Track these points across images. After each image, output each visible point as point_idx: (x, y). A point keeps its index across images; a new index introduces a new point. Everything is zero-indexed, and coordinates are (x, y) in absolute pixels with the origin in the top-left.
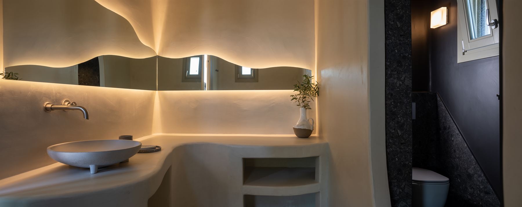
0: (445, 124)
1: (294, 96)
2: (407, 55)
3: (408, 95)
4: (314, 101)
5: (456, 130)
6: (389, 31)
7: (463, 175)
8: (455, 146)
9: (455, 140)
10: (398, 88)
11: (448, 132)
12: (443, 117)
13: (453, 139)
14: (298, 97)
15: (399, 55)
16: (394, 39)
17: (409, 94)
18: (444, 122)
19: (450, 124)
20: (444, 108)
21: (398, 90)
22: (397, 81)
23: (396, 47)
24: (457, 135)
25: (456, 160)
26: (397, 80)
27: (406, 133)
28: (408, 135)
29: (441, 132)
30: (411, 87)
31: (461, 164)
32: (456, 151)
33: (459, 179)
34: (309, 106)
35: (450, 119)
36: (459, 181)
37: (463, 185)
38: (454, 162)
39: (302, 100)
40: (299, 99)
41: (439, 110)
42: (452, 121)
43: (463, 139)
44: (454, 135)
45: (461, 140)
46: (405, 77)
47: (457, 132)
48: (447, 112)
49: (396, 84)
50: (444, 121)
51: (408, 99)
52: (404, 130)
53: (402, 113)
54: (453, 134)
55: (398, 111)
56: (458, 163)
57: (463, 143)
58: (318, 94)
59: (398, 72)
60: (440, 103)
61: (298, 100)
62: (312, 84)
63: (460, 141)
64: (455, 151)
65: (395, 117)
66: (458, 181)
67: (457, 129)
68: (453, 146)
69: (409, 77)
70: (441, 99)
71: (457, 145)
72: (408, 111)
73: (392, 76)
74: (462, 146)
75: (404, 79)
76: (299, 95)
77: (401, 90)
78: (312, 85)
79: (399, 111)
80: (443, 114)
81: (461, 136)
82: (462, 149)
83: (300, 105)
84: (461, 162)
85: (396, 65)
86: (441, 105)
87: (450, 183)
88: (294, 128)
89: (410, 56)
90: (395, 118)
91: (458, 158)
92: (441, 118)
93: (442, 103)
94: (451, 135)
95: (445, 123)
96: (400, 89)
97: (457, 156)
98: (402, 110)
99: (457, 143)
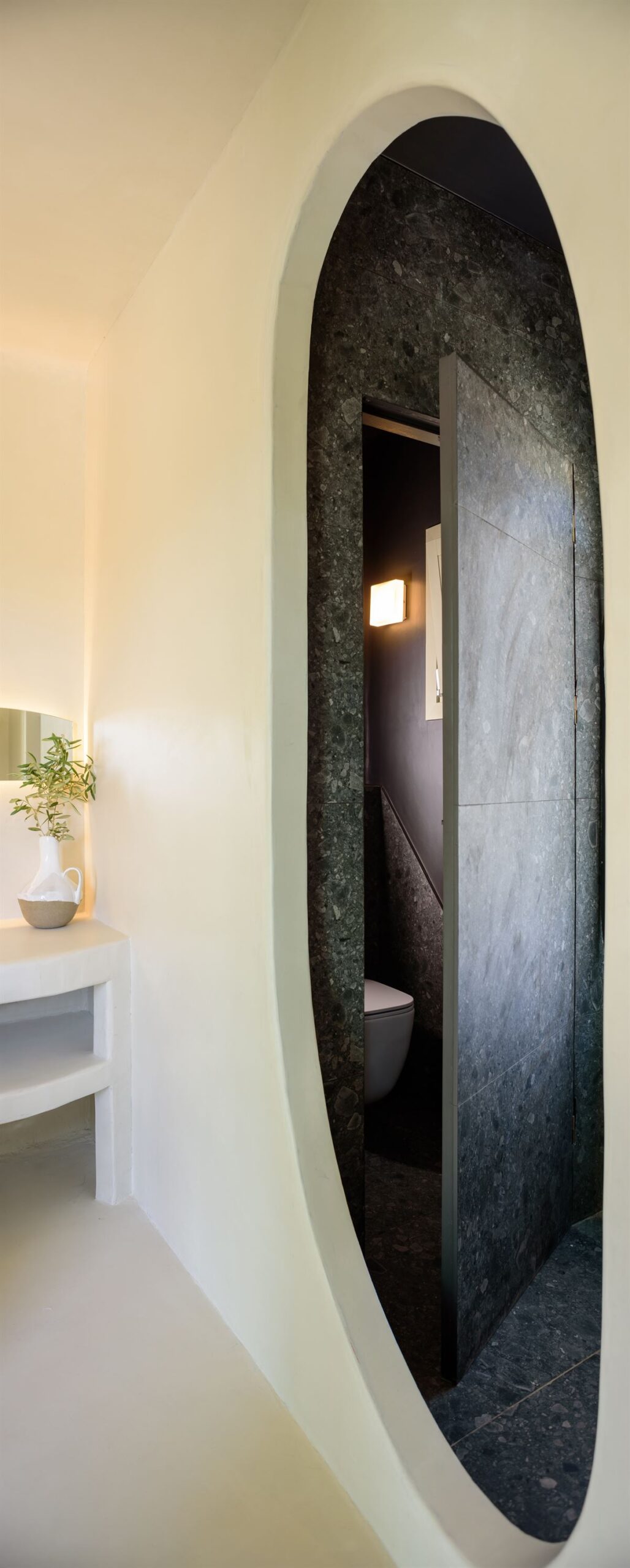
0: (398, 863)
1: (19, 800)
2: (353, 714)
3: (355, 815)
4: (80, 814)
5: (422, 877)
6: (316, 650)
7: (436, 982)
8: (421, 915)
9: (420, 902)
10: (334, 797)
11: (406, 884)
12: (396, 846)
13: (415, 901)
14: (33, 803)
15: (336, 711)
16: (326, 669)
17: (358, 813)
18: (396, 860)
19: (410, 865)
20: (396, 824)
21: (335, 801)
22: (332, 780)
23: (330, 692)
24: (424, 889)
25: (422, 949)
26: (332, 778)
27: (352, 913)
28: (355, 916)
29: (390, 883)
30: (363, 795)
31: (433, 956)
32: (423, 927)
33: (427, 993)
34: (68, 831)
35: (410, 851)
36: (429, 997)
37: (437, 1006)
38: (418, 952)
39: (47, 812)
40: (38, 811)
41: (385, 829)
42: (415, 857)
43: (436, 899)
44: (417, 890)
45: (432, 901)
46: (350, 768)
47: (425, 882)
48: (404, 834)
49: (330, 786)
50: (396, 857)
51: (355, 824)
52: (348, 904)
53: (343, 861)
54: (415, 888)
55: (335, 858)
56: (427, 956)
57: (436, 908)
58: (92, 792)
59: (333, 757)
60: (389, 812)
61: (32, 811)
62: (75, 762)
63: (431, 903)
64: (420, 928)
65: (329, 874)
66: (426, 997)
67: (424, 877)
68: (416, 916)
69: (357, 768)
70: (389, 802)
71: (424, 914)
72: (356, 855)
73: (320, 766)
74: (435, 915)
75: (348, 774)
76: (34, 796)
77: (340, 803)
78: (74, 766)
79: (337, 856)
80: (395, 838)
81: (432, 891)
82: (434, 922)
83: (39, 830)
84: (432, 951)
85: (330, 739)
86: (391, 818)
87: (415, 1007)
88: (21, 902)
89: (360, 715)
90: (327, 875)
91: (427, 943)
92: (389, 850)
93: (393, 813)
94: (413, 889)
95: (400, 860)
96: (339, 799)
97: (425, 939)
98: (342, 855)
99: (424, 908)
